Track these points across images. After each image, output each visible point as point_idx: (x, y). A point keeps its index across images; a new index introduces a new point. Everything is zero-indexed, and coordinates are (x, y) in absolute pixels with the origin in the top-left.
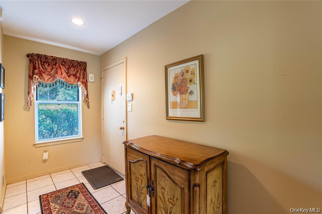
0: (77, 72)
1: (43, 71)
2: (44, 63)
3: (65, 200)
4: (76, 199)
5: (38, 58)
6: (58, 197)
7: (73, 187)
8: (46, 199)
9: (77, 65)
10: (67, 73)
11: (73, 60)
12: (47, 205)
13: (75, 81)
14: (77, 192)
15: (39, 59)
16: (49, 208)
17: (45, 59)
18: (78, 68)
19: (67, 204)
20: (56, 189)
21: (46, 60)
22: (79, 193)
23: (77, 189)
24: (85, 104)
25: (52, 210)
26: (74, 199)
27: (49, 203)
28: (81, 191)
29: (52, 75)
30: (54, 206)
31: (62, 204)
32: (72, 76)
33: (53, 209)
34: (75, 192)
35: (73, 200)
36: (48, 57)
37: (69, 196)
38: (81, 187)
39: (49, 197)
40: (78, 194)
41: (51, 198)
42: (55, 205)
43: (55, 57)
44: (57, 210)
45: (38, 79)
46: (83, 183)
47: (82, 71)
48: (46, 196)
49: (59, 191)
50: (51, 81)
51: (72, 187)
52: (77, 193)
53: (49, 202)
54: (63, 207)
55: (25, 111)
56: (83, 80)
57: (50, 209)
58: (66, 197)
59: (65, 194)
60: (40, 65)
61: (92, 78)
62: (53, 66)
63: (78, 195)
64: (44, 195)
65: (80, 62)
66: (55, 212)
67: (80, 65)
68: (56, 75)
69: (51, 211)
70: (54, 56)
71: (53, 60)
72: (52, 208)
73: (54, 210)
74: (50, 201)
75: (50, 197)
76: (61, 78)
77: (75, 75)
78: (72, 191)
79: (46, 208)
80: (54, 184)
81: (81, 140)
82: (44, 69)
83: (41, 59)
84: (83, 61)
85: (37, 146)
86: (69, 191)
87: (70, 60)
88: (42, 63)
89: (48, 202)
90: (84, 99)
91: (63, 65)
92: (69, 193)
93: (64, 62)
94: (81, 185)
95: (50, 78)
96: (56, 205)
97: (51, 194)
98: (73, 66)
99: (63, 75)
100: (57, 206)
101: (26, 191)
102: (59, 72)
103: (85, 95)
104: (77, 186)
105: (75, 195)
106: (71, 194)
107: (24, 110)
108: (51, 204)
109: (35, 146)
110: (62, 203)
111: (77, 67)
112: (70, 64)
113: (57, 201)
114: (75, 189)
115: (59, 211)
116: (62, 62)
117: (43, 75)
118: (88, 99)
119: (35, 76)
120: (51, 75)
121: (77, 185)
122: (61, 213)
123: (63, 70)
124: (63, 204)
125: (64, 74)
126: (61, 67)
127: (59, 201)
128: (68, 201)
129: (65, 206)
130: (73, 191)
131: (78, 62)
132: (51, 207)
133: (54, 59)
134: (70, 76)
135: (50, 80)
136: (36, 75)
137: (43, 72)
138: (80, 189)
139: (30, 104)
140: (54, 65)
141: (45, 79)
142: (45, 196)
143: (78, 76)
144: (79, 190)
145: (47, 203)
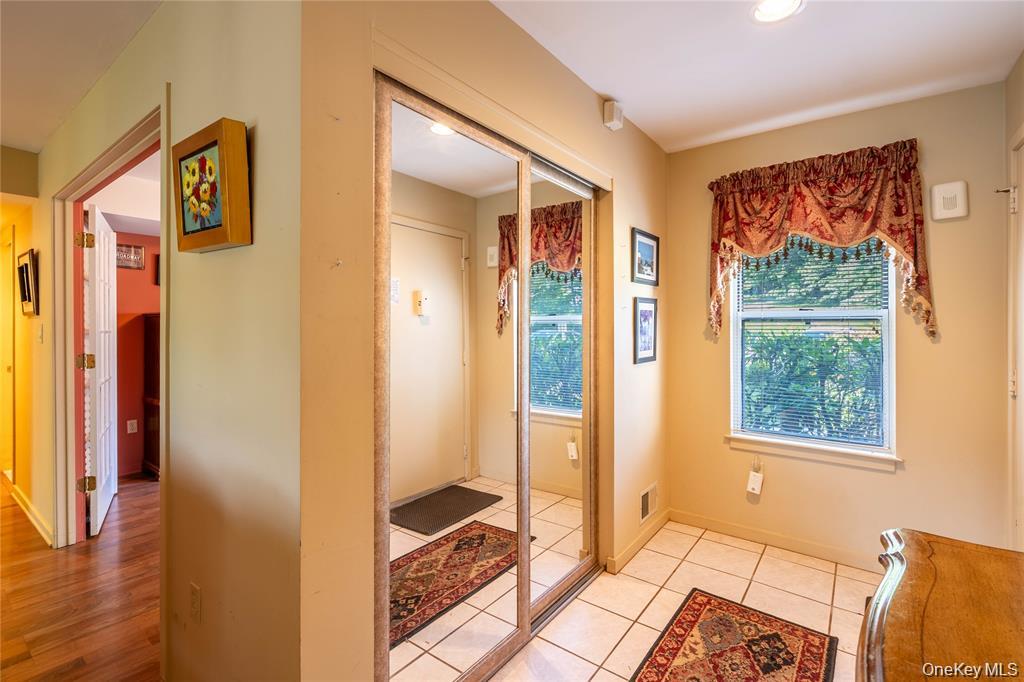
0: (866, 193)
1: (747, 220)
2: (749, 195)
3: (733, 650)
4: (765, 673)
5: (734, 185)
6: (725, 625)
7: (792, 628)
8: (697, 607)
9: (869, 165)
10: (828, 208)
11: (849, 154)
12: (685, 626)
13: (856, 231)
14: (788, 653)
15: (737, 189)
16: (682, 636)
17: (753, 182)
18: (874, 177)
19: (727, 667)
20: (743, 599)
21: (755, 185)
22: (789, 662)
23: (796, 645)
24: (913, 320)
25: (682, 650)
26: (757, 668)
27: (692, 624)
28: (801, 662)
29: (776, 225)
30: (696, 643)
31: (715, 656)
32: (850, 213)
33: (688, 647)
34: (780, 650)
35: (752, 667)
36: (761, 174)
37: (754, 648)
38: (815, 650)
39: (708, 607)
40: (787, 662)
41: (709, 614)
42: (699, 640)
43: (781, 165)
44: (692, 657)
45: (731, 249)
46: (834, 641)
47: (891, 185)
48: (705, 600)
49: (743, 610)
50: (771, 248)
51: (787, 626)
52: (783, 659)
53: (695, 622)
54: (711, 666)
55: (708, 342)
56: (896, 221)
57: (682, 643)
58: (743, 644)
59: (749, 630)
60: (739, 205)
61: (950, 202)
62: (780, 196)
63: (779, 667)
64: (703, 593)
65: (884, 148)
66: (685, 660)
67: (881, 163)
68: (787, 224)
69: (678, 649)
70: (777, 162)
71: (775, 178)
72: (685, 644)
73: (687, 652)
74: (700, 621)
75: (710, 610)
76: (806, 230)
77: (859, 210)
78: (776, 637)
79: (677, 630)
80: (751, 580)
81: (892, 468)
82: (749, 215)
83: (741, 183)
84: (893, 141)
85: (734, 444)
86: (767, 630)
87: (835, 157)
88: (746, 197)
89: (693, 619)
90: (906, 300)
91: (811, 181)
92: (763, 638)
93: (815, 171)
94: (822, 644)
95: (768, 239)
96: (701, 645)
97: (720, 604)
98: (850, 176)
99: (811, 219)
100: (701, 650)
101: (682, 557)
102: (799, 211)
103: (908, 281)
104: (805, 636)
105: (773, 659)
106: (764, 644)
107: (707, 339)
108: (695, 631)
109: (729, 443)
110: (717, 652)
111: (869, 174)
112: (836, 170)
113: (715, 634)
114: (789, 640)
115: (692, 667)
116: (806, 175)
117: (748, 233)
118: (929, 298)
119: (723, 240)
120: (771, 228)
121: (807, 632)
122: (693, 675)
123: (809, 200)
124: (720, 655)
125: (816, 215)
126: (805, 191)
127: (716, 639)
128: (738, 657)
129: (716, 667)
130: (780, 640)
131: (872, 153)
132: (689, 638)
133: (780, 173)
134: (843, 214)
135: (770, 243)
136: (726, 236)
137: (748, 224)
138: (807, 649)
139: (717, 322)
140: (780, 192)
141: (754, 243)
142: (703, 598)
143: (870, 210)
144: (799, 656)
145: (690, 622)
